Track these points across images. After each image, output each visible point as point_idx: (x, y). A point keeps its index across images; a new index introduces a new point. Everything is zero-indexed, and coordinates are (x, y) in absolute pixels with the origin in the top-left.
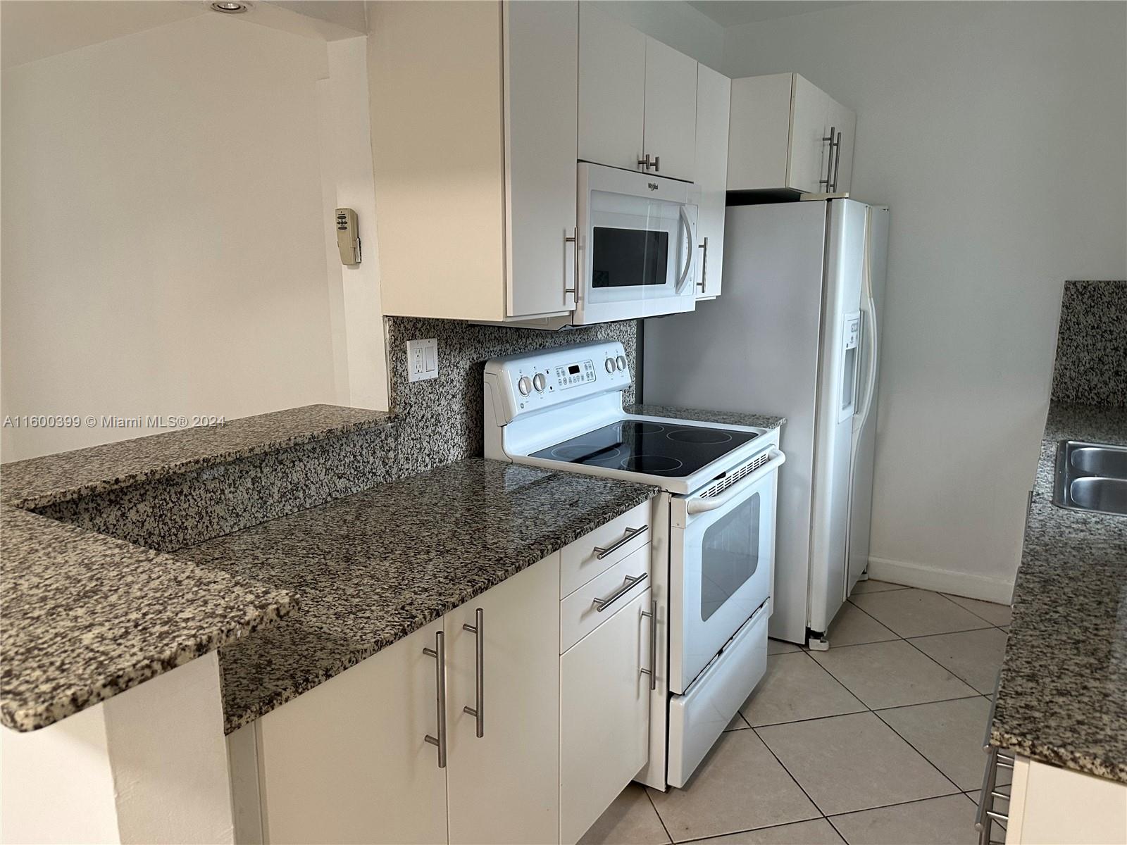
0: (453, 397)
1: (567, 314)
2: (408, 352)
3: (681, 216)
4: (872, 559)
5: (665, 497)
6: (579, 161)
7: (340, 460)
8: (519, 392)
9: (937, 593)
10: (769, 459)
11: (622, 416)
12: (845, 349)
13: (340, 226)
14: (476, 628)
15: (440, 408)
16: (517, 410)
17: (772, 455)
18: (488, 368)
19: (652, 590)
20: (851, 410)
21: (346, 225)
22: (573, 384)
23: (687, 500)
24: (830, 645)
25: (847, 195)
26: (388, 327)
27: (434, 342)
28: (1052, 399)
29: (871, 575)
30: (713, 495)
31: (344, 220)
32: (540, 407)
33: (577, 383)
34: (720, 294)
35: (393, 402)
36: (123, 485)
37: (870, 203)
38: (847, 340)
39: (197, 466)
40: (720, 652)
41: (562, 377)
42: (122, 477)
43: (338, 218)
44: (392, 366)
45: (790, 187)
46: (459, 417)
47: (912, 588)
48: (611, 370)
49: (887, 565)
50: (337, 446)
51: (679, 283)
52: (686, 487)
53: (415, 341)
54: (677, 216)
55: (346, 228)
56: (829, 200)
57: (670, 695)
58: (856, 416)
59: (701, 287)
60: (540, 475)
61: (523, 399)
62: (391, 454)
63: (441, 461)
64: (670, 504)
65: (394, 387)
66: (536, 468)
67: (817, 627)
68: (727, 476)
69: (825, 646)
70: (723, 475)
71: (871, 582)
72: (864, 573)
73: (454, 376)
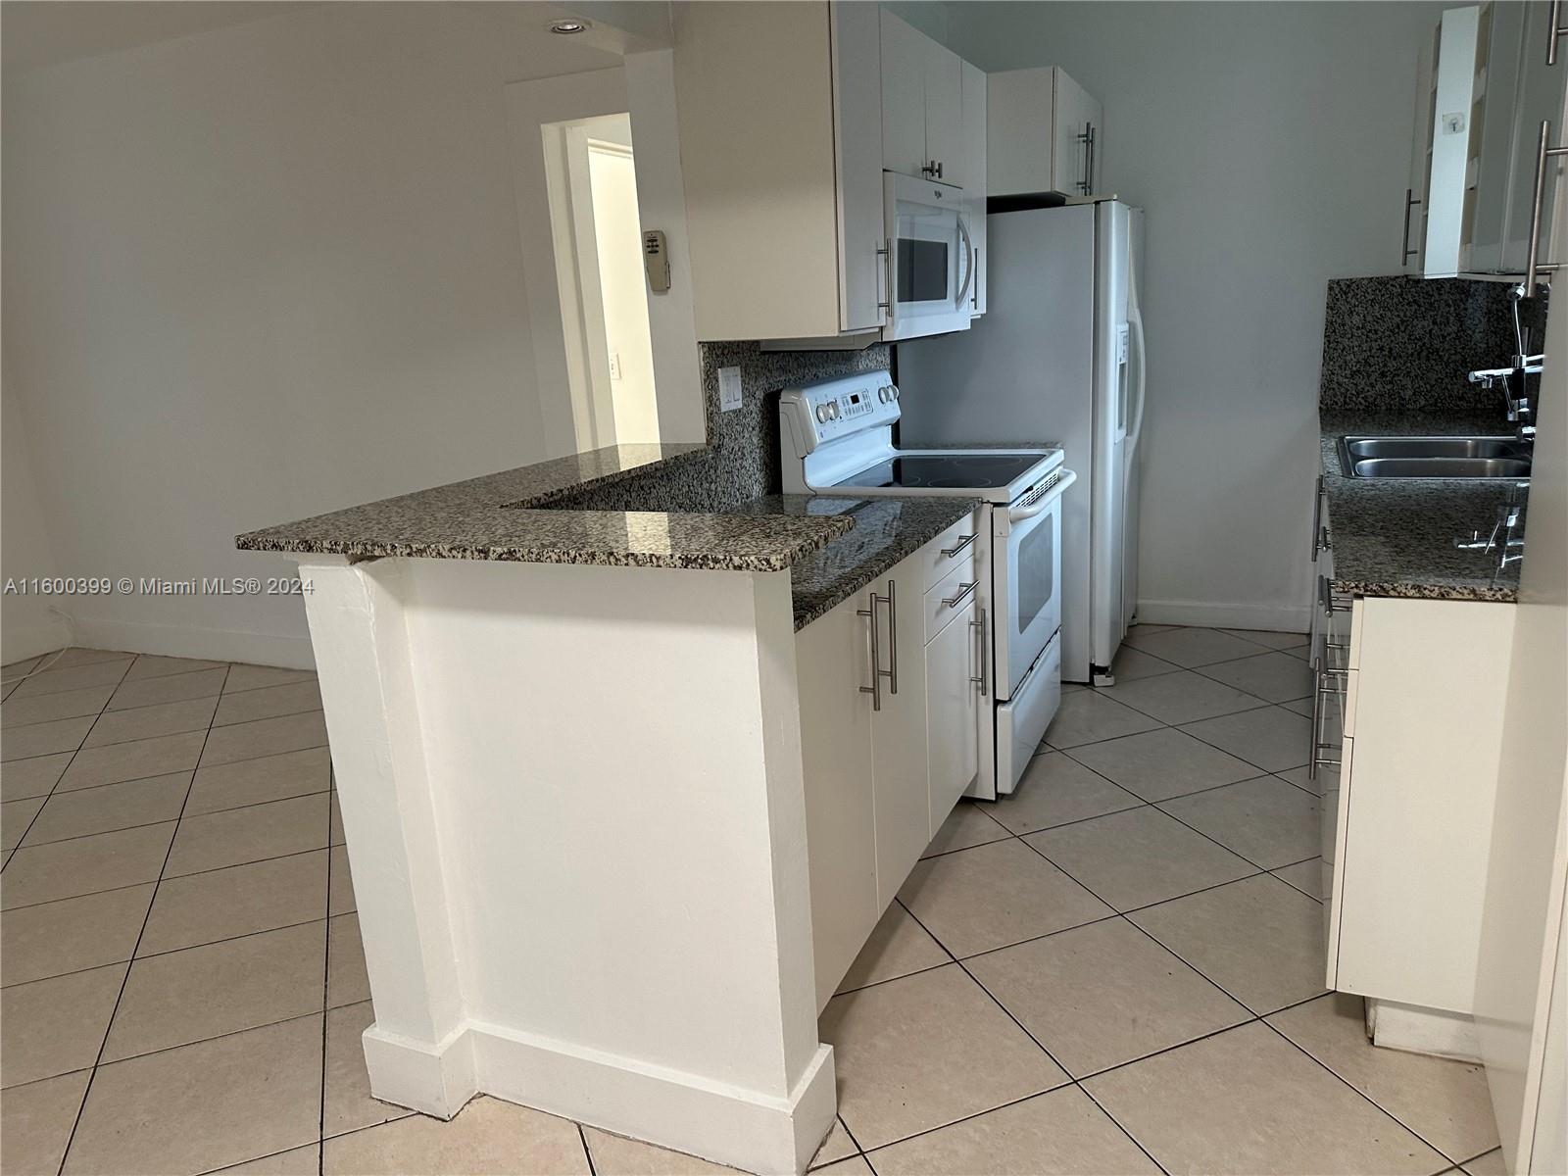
0: (753, 429)
1: (877, 330)
2: (720, 380)
3: (958, 226)
4: (1140, 602)
5: (987, 508)
6: (884, 170)
7: (680, 490)
8: (817, 421)
9: (1212, 629)
10: (1059, 480)
11: (892, 453)
12: (1119, 363)
13: (649, 249)
14: (889, 598)
15: (744, 441)
16: (818, 440)
17: (1062, 475)
18: (785, 397)
19: (976, 604)
20: (1124, 432)
21: (657, 249)
22: (856, 415)
23: (1010, 508)
24: (1115, 681)
25: (1115, 197)
26: (702, 353)
27: (738, 369)
28: (1320, 408)
29: (1140, 619)
30: (1030, 504)
31: (655, 244)
32: (835, 437)
33: (859, 414)
34: (985, 312)
35: (710, 432)
36: (556, 497)
37: (1132, 206)
38: (1120, 354)
39: (598, 485)
40: (1031, 668)
41: (847, 407)
42: (554, 490)
43: (649, 241)
44: (708, 395)
45: (1057, 190)
46: (758, 451)
47: (1185, 627)
48: (884, 400)
49: (1158, 606)
50: (677, 475)
51: (958, 299)
52: (1009, 494)
53: (724, 369)
54: (955, 226)
55: (657, 252)
56: (1097, 203)
57: (997, 703)
58: (1128, 438)
59: (973, 303)
60: (852, 504)
61: (822, 428)
62: (713, 487)
63: (747, 497)
64: (992, 514)
65: (710, 418)
66: (845, 497)
67: (1102, 660)
68: (1035, 488)
69: (1110, 681)
70: (1031, 488)
71: (1141, 626)
72: (1134, 617)
73: (752, 407)
